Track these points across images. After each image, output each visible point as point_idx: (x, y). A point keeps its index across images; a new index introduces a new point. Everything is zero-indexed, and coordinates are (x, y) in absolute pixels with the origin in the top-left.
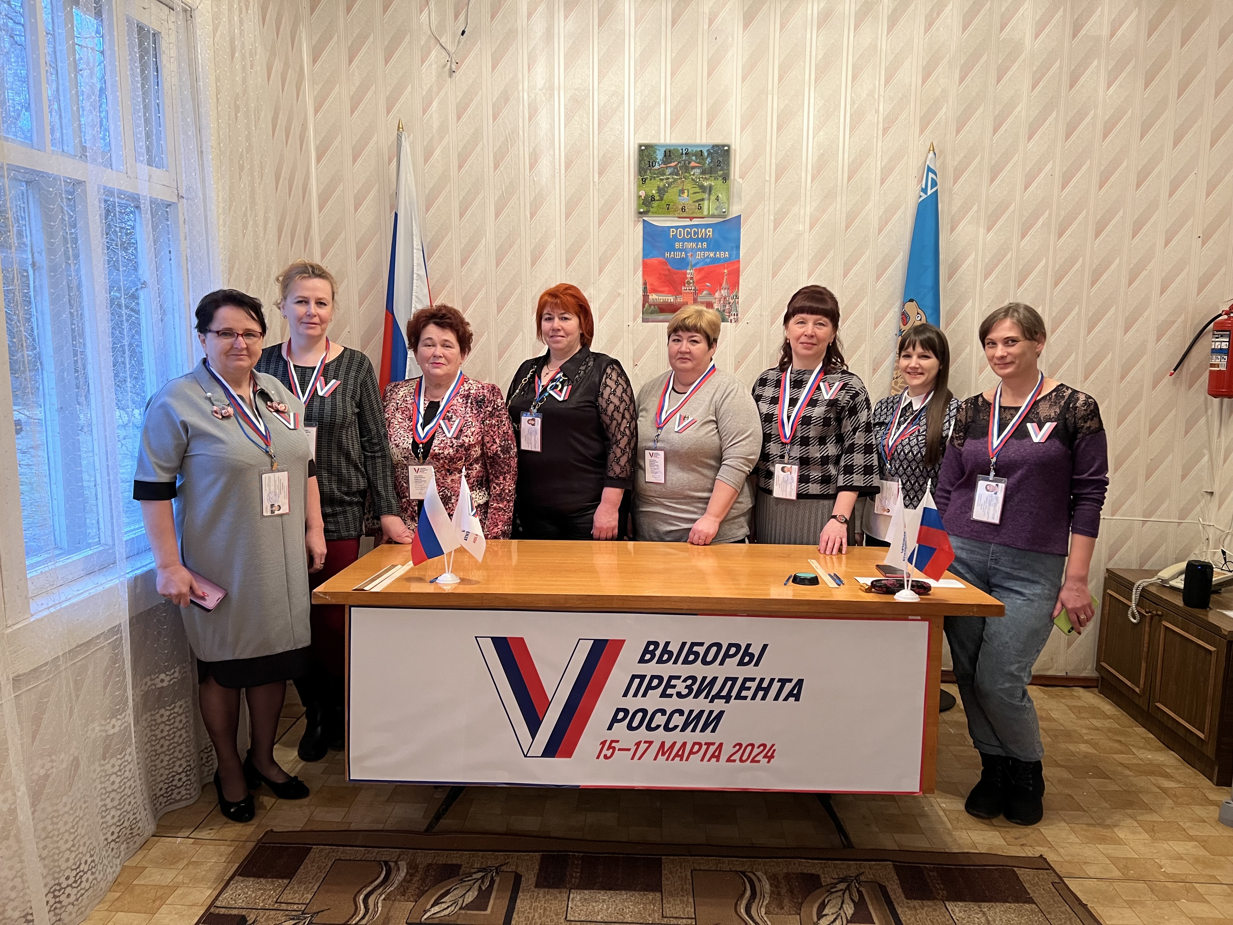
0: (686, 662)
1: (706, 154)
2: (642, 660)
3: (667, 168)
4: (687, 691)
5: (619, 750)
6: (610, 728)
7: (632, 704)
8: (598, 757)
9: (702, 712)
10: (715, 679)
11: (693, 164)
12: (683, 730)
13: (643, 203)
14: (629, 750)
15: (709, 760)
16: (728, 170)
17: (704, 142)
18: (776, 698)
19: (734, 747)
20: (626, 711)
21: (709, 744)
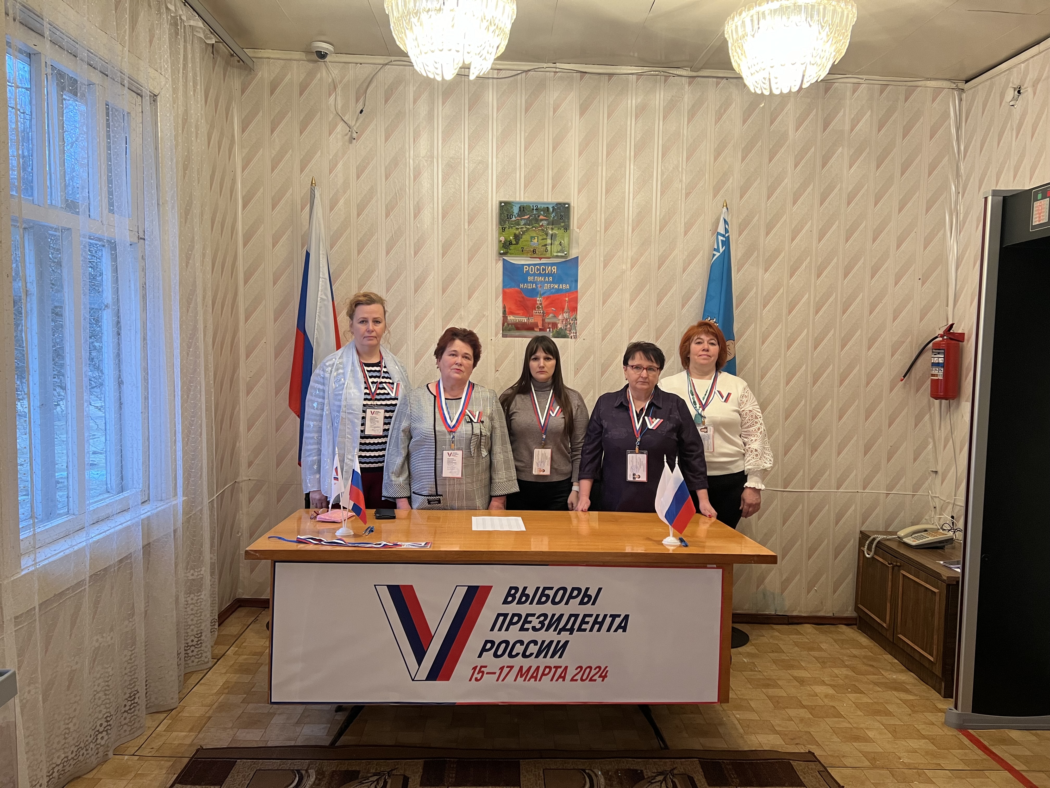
0: (539, 602)
1: (551, 210)
2: (505, 602)
3: (521, 219)
4: (540, 625)
5: (487, 673)
6: (480, 656)
7: (498, 637)
8: (470, 680)
9: (552, 642)
10: (562, 616)
11: (541, 217)
12: (537, 656)
13: (503, 247)
14: (495, 673)
15: (557, 680)
16: (569, 222)
17: (550, 200)
18: (609, 630)
19: (577, 669)
20: (493, 643)
21: (557, 668)
